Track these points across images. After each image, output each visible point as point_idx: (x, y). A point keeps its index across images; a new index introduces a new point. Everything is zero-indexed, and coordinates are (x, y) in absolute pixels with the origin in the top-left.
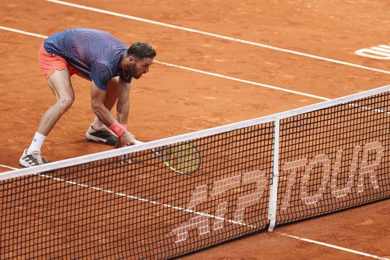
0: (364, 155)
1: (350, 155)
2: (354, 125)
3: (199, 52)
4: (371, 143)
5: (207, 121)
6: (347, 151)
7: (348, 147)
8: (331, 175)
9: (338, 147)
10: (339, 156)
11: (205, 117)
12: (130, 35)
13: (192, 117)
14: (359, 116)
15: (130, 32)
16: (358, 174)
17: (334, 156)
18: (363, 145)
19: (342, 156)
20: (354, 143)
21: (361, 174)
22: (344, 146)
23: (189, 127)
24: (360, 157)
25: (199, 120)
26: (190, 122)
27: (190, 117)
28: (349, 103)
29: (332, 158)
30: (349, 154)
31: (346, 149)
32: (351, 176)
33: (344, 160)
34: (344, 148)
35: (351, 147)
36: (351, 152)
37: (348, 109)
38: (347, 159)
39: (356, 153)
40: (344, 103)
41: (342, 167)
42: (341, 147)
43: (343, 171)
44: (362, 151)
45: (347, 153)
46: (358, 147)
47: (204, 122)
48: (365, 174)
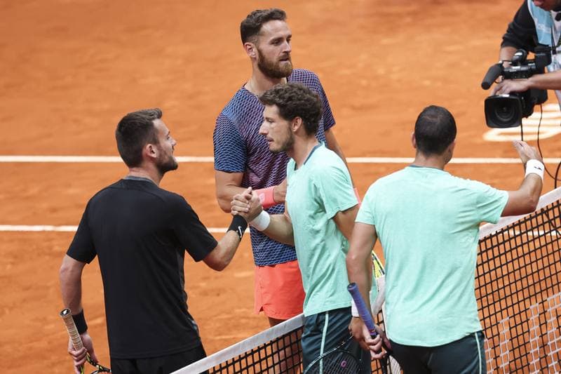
0: (550, 318)
1: (525, 325)
2: (520, 268)
3: (203, 196)
4: (556, 295)
5: (248, 318)
6: (517, 318)
7: (517, 311)
8: (498, 368)
9: (499, 315)
10: (504, 331)
11: (243, 310)
12: (71, 191)
13: (219, 314)
14: (526, 250)
15: (69, 186)
16: (546, 356)
17: (495, 332)
18: (543, 302)
19: (510, 328)
20: (527, 301)
21: (551, 354)
22: (510, 309)
23: (220, 335)
24: (543, 324)
25: (232, 318)
26: (218, 325)
27: (216, 316)
28: (503, 231)
29: (493, 337)
30: (522, 323)
31: (514, 316)
32: (534, 361)
33: (514, 335)
34: (511, 314)
35: (522, 309)
36: (524, 319)
37: (504, 242)
38: (520, 332)
39: (534, 318)
40: (493, 233)
41: (513, 350)
42: (505, 312)
43: (517, 355)
44: (545, 312)
45: (518, 322)
46: (535, 306)
47: (243, 321)
48: (557, 353)
